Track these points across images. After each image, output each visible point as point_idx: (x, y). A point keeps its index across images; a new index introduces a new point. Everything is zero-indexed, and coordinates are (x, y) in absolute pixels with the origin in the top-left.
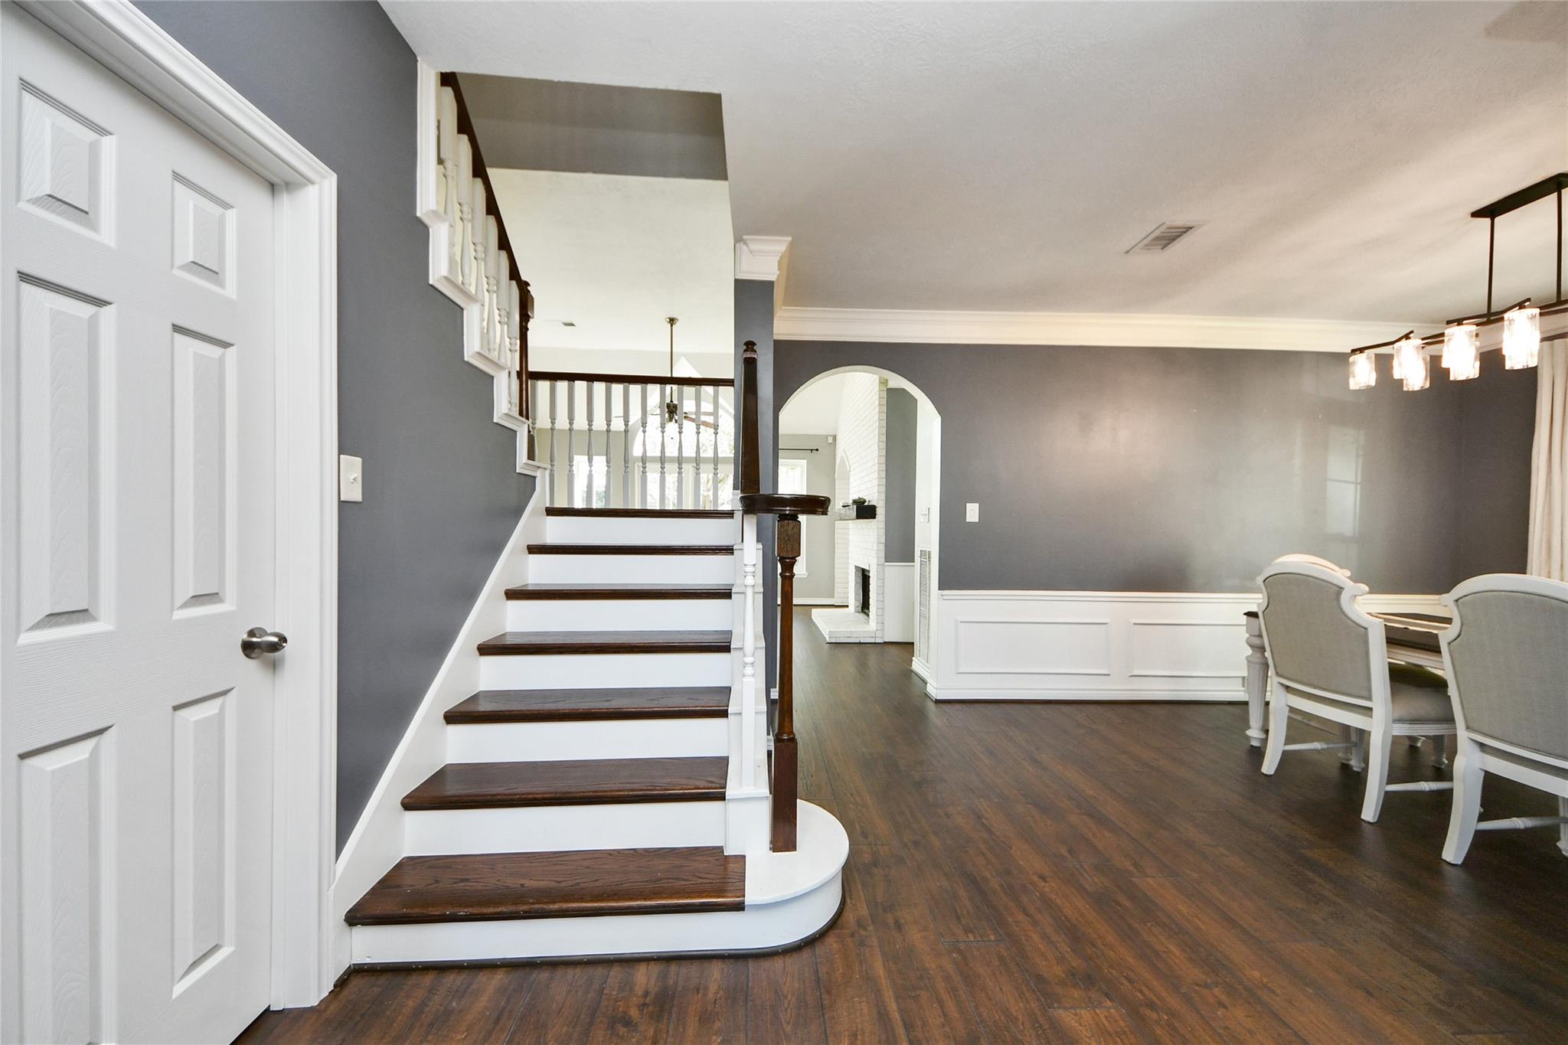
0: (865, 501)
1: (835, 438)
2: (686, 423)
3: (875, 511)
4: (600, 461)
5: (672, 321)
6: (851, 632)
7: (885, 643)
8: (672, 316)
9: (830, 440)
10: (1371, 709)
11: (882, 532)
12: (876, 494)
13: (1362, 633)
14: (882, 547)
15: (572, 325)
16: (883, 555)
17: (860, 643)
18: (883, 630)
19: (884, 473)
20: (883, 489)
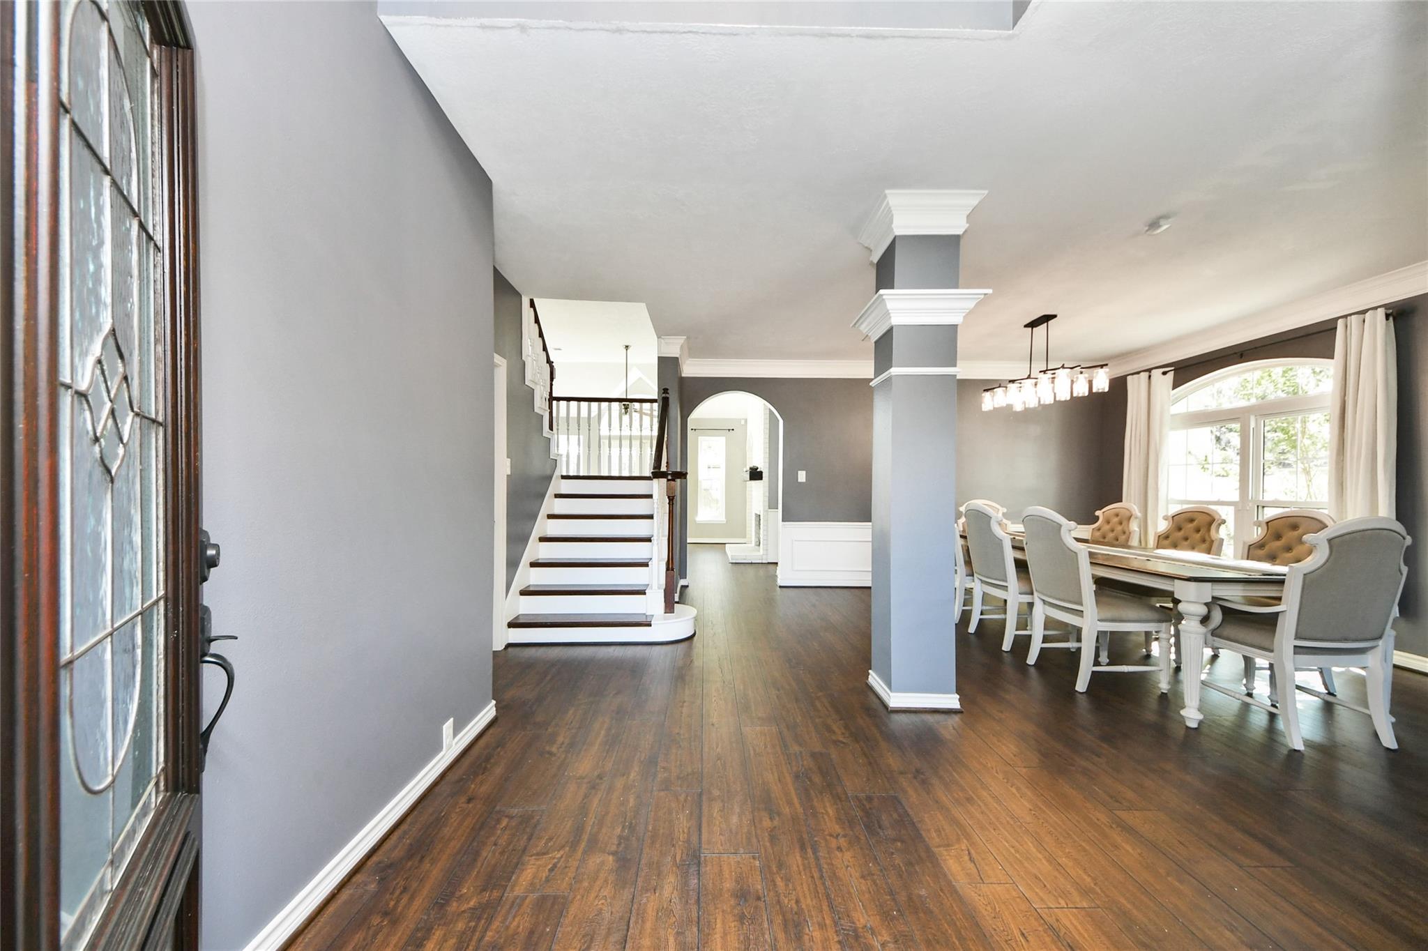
0: (758, 468)
1: (746, 421)
2: (634, 414)
3: (762, 475)
4: (574, 438)
5: (627, 347)
6: (746, 556)
7: (768, 563)
8: (627, 344)
9: (743, 422)
10: (1007, 587)
11: (767, 489)
12: (763, 464)
13: (999, 543)
14: (767, 499)
15: (560, 349)
16: (767, 504)
17: (752, 563)
18: (767, 554)
19: (768, 449)
20: (767, 460)
